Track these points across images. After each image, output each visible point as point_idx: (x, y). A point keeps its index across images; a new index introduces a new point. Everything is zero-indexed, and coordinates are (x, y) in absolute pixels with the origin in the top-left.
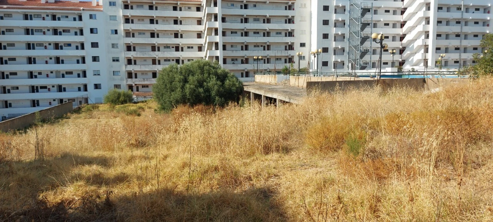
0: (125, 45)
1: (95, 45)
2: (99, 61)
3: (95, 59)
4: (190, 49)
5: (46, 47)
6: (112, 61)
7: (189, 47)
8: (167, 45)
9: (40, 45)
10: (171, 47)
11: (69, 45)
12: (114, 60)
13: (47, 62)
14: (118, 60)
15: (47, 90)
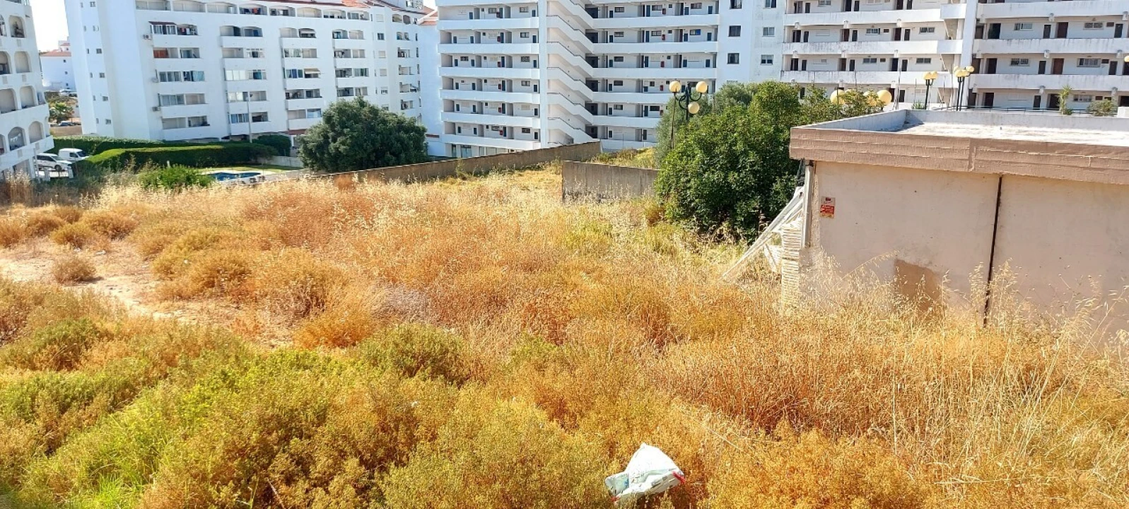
0: (786, 29)
1: (735, 31)
2: (738, 63)
3: (733, 59)
4: (927, 34)
5: (664, 38)
6: (760, 62)
7: (924, 30)
8: (873, 27)
9: (657, 33)
10: (882, 31)
11: (698, 32)
12: (763, 62)
13: (663, 65)
14: (770, 61)
15: (659, 112)
